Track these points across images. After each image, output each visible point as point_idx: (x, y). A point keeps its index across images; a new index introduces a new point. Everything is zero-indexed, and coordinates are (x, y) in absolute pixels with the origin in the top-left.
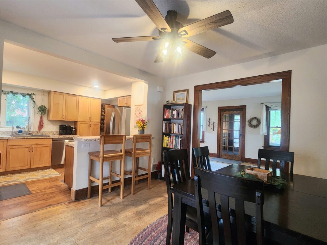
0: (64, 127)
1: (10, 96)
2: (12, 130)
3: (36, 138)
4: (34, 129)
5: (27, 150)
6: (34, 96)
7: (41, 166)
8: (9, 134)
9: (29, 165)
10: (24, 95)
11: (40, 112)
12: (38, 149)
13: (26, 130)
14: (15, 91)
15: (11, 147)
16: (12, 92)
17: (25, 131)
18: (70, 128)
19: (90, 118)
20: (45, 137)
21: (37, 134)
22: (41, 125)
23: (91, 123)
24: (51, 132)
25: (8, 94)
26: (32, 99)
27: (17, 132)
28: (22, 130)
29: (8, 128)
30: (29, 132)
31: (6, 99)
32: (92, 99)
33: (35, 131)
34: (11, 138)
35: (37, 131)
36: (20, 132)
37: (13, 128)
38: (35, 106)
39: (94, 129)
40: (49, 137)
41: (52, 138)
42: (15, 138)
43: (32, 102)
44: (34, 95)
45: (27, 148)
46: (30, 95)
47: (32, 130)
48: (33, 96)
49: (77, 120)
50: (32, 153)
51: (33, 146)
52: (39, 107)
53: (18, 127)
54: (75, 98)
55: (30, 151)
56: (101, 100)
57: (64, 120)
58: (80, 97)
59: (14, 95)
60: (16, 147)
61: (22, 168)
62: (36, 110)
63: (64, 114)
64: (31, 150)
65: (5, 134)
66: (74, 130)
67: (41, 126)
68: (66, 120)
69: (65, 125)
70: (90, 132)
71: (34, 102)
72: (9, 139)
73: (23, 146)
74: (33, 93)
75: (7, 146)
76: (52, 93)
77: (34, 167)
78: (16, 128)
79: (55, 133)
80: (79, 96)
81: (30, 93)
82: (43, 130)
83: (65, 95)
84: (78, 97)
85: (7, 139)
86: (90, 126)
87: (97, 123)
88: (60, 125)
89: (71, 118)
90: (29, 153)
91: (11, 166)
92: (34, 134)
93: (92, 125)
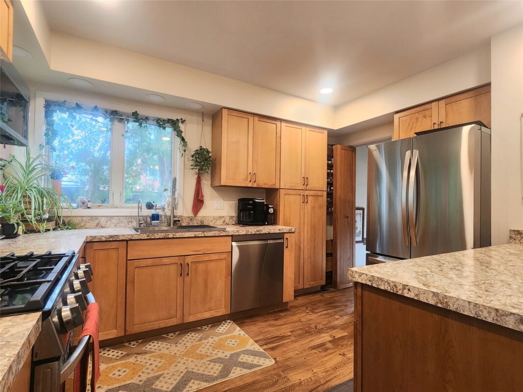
0: (250, 204)
1: (132, 125)
2: (137, 215)
3: (195, 237)
4: (184, 211)
5: (173, 269)
6: (182, 127)
7: (207, 315)
8: (130, 225)
9: (179, 314)
10: (161, 123)
11: (196, 165)
12: (201, 267)
13: (169, 213)
14: (143, 112)
15: (137, 263)
16: (136, 117)
17: (166, 216)
18: (263, 208)
19: (306, 180)
20: (216, 233)
21: (191, 224)
22: (200, 200)
23: (307, 193)
24: (220, 217)
25: (128, 120)
26: (179, 133)
27: (149, 219)
28: (160, 212)
29: (128, 208)
30: (174, 217)
31: (123, 135)
32: (308, 129)
33: (185, 215)
34: (136, 237)
35: (191, 214)
36: (155, 217)
37: (140, 208)
38: (185, 151)
39: (313, 208)
40: (224, 234)
41: (232, 236)
42: (144, 236)
43: (178, 139)
44: (183, 122)
45: (175, 266)
46: (174, 124)
47: (179, 212)
48: (180, 124)
49: (277, 186)
50: (187, 279)
51: (189, 260)
52: (193, 153)
53: (150, 206)
54: (271, 126)
55: (181, 275)
56: (326, 132)
57: (250, 185)
58: (284, 124)
59: (140, 125)
60: (149, 262)
61: (162, 324)
62: (187, 162)
63: (250, 171)
64: (183, 269)
65: (123, 225)
66: (271, 211)
67: (198, 202)
68: (255, 185)
69: (252, 199)
70: (306, 215)
71: (183, 139)
72: (131, 240)
73: (165, 261)
74: (179, 118)
75: (127, 260)
76: (225, 112)
77: (191, 319)
78: (145, 207)
79: (227, 221)
80: (281, 120)
81: (175, 119)
82: (202, 213)
83: (251, 118)
84: (278, 123)
85: (127, 241)
86: (305, 201)
87: (320, 193)
88: (240, 200)
89: (264, 181)
90: (180, 279)
91: (136, 320)
92: (184, 225)
93: (310, 198)
